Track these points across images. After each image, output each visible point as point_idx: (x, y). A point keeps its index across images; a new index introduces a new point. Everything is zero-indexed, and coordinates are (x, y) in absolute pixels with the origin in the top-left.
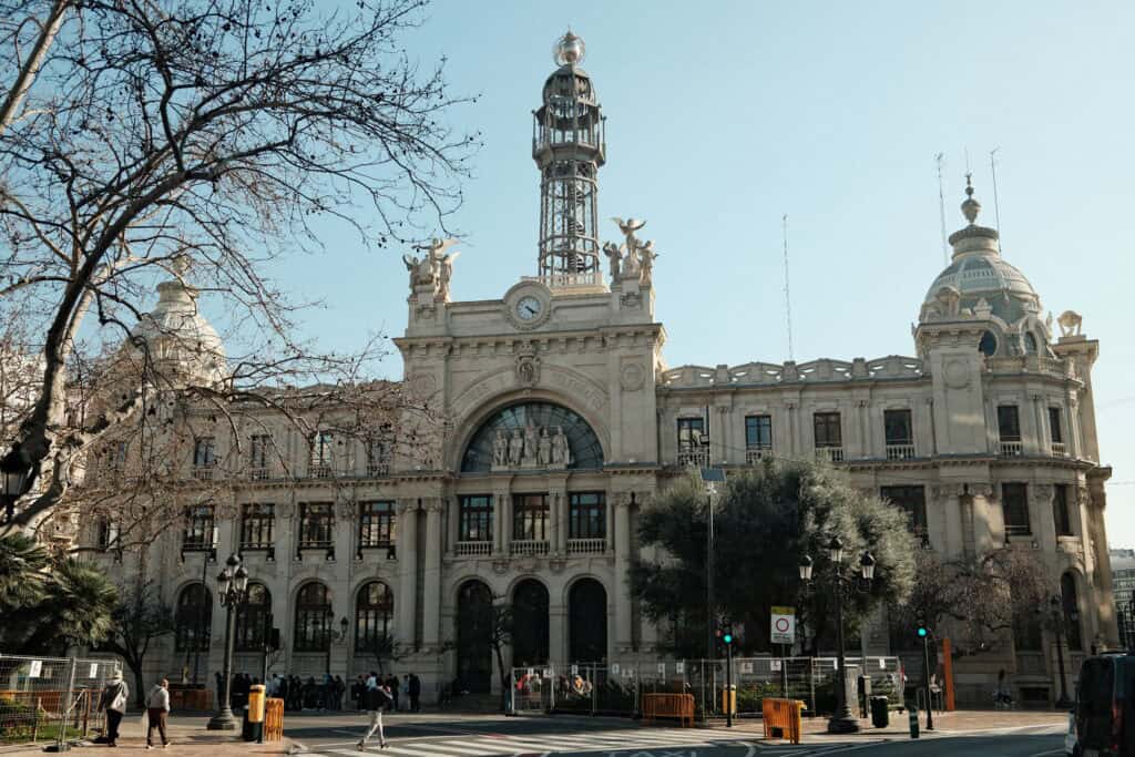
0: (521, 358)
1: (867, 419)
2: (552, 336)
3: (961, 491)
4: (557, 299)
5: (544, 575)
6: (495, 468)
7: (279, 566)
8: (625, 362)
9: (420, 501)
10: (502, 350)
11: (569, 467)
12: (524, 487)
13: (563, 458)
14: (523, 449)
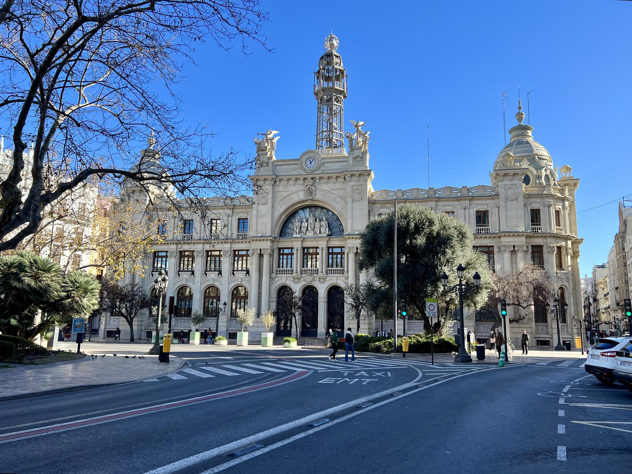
0: (307, 186)
1: (467, 215)
2: (321, 176)
3: (512, 249)
4: (323, 159)
5: (316, 284)
6: (295, 236)
7: (196, 278)
8: (355, 188)
9: (261, 250)
10: (298, 182)
11: (328, 235)
12: (307, 244)
13: (325, 231)
14: (308, 227)
